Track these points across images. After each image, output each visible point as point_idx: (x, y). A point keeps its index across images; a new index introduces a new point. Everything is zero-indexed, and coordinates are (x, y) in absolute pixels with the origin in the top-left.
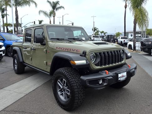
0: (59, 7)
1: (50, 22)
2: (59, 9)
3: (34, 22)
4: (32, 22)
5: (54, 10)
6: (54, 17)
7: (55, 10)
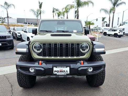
0: (120, 3)
1: (110, 18)
2: (120, 5)
3: (97, 19)
4: (95, 20)
5: (114, 7)
6: (114, 13)
7: (116, 6)
